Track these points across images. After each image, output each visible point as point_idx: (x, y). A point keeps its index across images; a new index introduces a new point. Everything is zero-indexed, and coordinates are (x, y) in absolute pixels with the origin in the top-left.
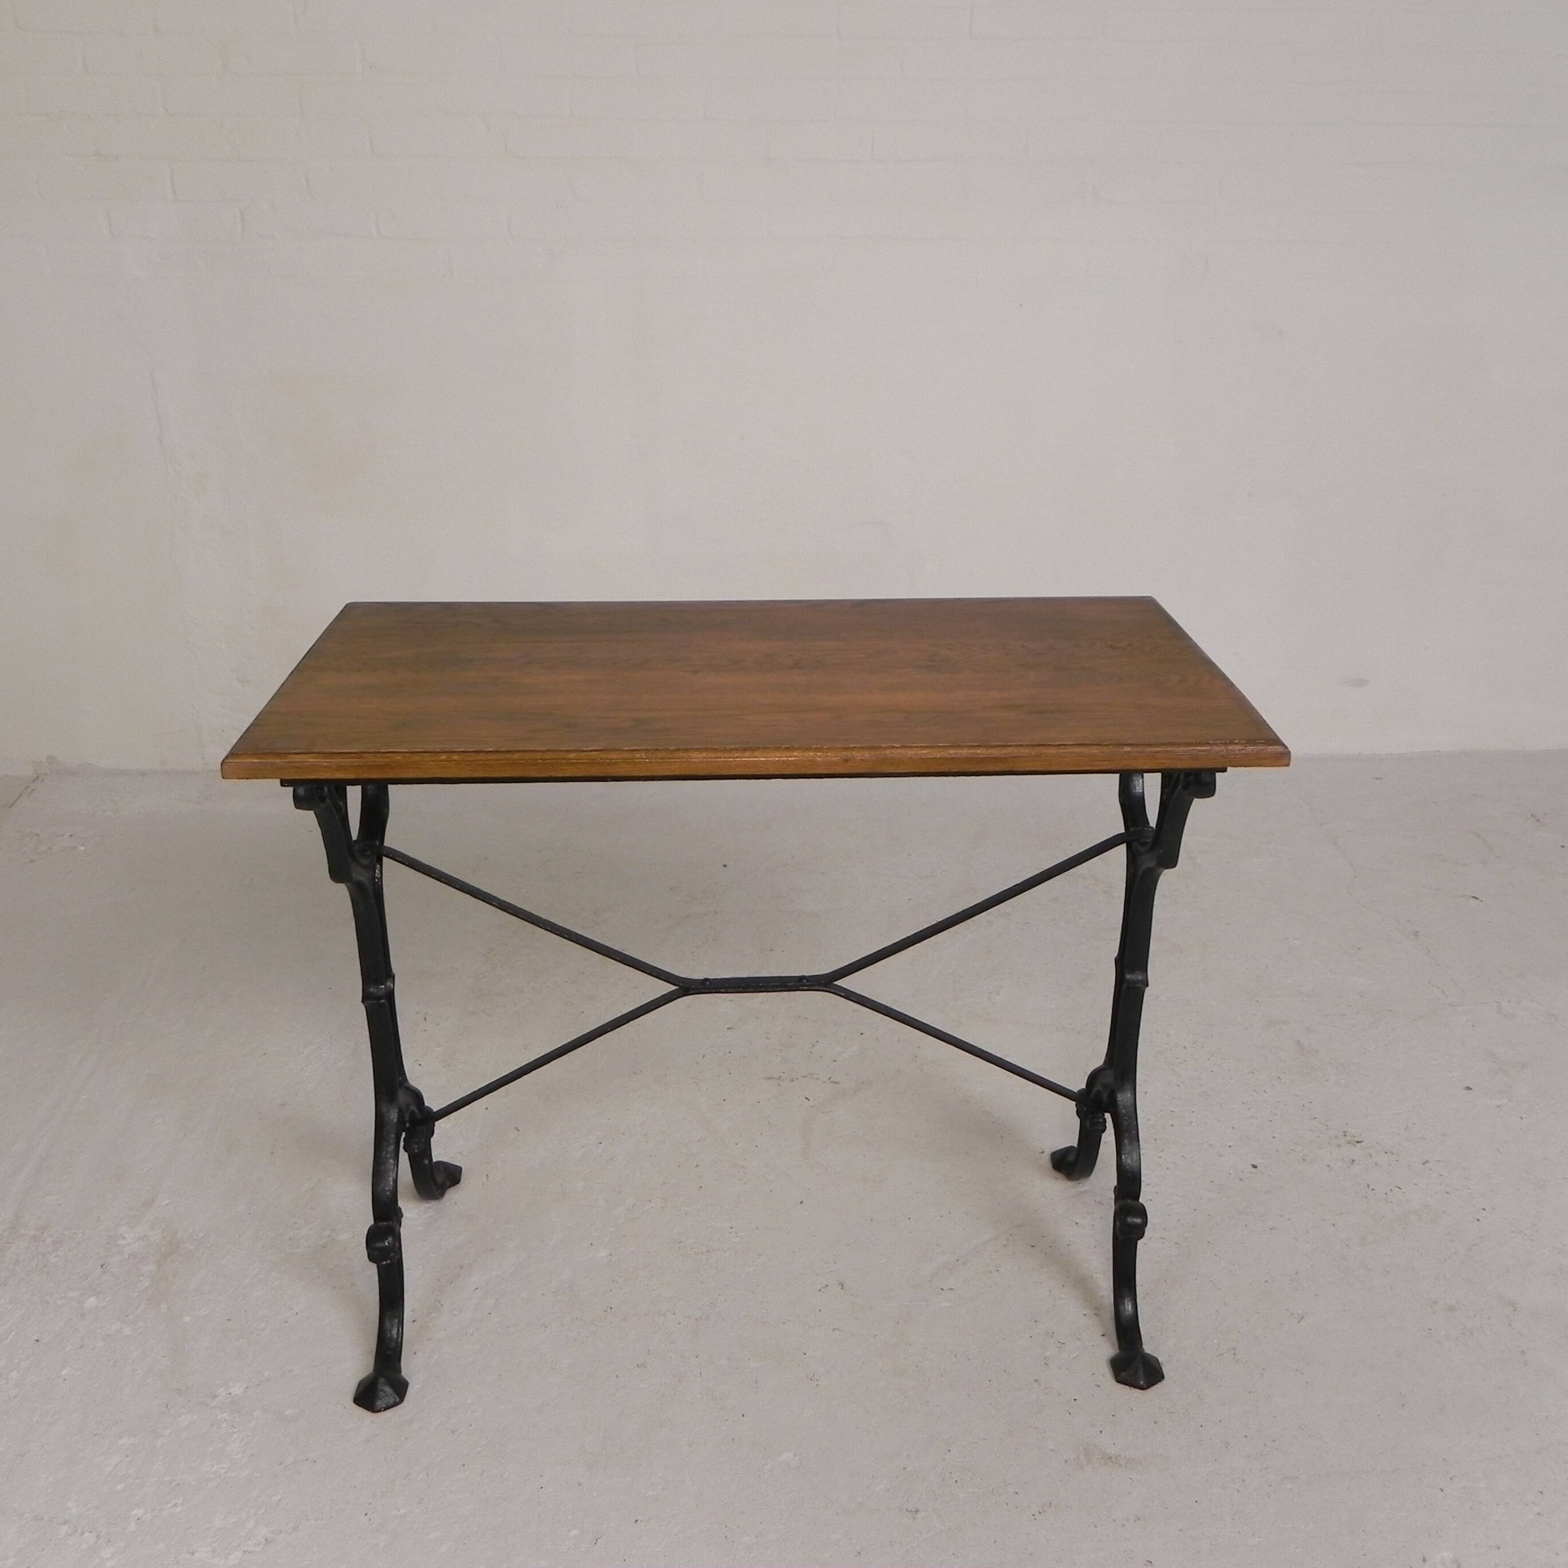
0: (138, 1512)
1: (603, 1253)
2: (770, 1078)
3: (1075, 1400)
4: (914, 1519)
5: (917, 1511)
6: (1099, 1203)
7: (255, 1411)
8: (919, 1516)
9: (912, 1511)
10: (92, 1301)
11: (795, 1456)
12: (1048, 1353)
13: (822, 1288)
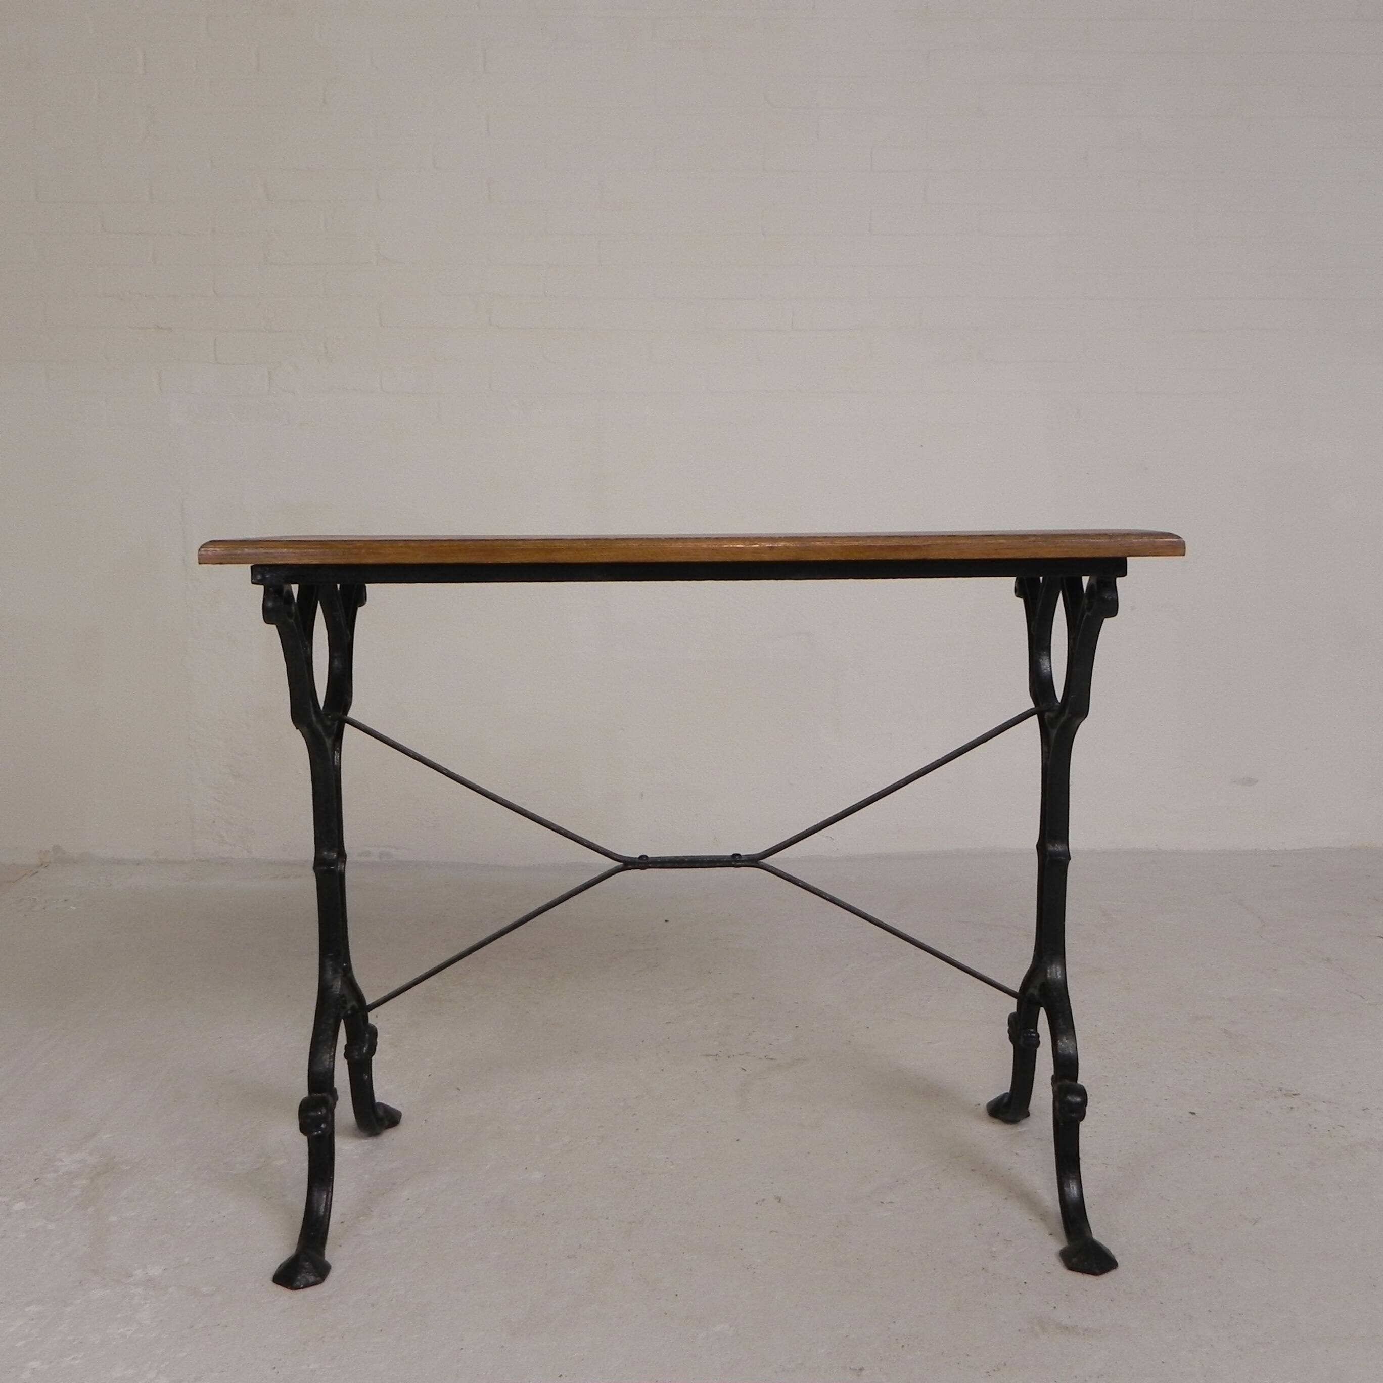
0: (35, 1364)
1: (537, 1175)
2: (707, 1056)
3: (1025, 1283)
4: (859, 1376)
5: (861, 1370)
6: (1038, 1139)
7: (170, 1287)
8: (864, 1373)
9: (856, 1370)
10: (20, 1205)
11: (731, 1327)
12: (994, 1249)
13: (760, 1201)
